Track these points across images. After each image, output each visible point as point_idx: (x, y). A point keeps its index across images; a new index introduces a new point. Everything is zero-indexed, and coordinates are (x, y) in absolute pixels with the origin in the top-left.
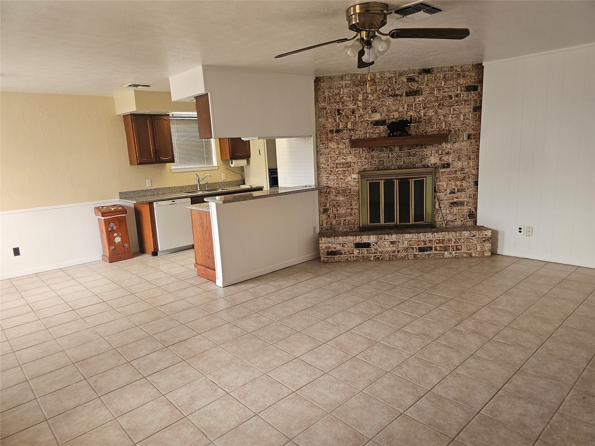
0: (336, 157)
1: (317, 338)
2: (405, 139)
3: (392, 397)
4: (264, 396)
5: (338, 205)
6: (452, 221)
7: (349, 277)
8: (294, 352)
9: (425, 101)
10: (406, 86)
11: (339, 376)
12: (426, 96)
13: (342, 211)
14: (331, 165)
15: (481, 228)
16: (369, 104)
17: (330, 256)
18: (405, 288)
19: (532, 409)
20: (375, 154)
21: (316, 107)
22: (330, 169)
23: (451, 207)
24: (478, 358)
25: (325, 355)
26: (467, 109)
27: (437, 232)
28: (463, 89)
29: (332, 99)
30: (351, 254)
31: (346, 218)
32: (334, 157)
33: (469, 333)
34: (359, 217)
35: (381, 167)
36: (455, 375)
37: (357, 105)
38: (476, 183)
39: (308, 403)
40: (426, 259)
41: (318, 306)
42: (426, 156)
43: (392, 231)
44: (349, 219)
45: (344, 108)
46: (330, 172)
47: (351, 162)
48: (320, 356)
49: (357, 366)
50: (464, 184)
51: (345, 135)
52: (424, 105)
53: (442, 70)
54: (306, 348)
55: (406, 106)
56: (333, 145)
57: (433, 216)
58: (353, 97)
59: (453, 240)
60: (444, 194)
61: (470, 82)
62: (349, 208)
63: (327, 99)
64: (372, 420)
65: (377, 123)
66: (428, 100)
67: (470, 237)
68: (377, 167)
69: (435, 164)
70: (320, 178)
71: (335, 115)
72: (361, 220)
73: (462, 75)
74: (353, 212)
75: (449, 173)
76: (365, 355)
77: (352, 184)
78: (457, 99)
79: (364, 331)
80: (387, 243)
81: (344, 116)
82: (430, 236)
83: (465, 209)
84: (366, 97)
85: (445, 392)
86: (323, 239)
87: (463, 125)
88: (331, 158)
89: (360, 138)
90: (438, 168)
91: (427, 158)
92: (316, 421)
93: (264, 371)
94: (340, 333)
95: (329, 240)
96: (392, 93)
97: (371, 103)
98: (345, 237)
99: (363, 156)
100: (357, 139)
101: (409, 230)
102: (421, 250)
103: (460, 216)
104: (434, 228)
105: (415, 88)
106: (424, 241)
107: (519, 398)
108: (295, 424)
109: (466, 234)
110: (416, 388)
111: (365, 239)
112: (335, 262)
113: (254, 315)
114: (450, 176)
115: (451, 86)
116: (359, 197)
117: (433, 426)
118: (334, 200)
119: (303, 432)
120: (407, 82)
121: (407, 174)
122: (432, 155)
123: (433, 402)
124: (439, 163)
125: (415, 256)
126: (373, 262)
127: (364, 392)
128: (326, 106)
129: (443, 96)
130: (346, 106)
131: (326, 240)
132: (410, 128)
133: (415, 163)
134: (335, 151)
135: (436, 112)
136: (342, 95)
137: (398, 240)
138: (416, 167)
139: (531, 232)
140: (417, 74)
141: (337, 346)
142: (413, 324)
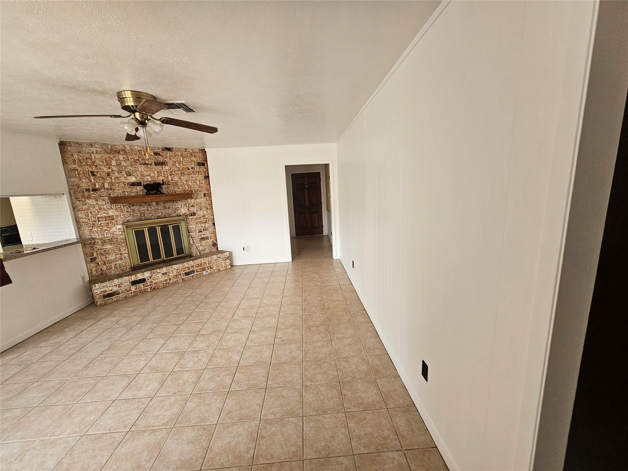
0: (97, 212)
1: (128, 373)
2: (160, 196)
3: (216, 384)
4: (94, 457)
5: (106, 253)
6: (203, 251)
7: (134, 311)
8: (109, 397)
9: (170, 170)
10: (154, 159)
11: (167, 393)
12: (171, 166)
13: (111, 257)
14: (92, 219)
15: (222, 252)
16: (123, 169)
17: (107, 299)
18: (186, 304)
19: (293, 347)
20: (136, 208)
21: (65, 168)
22: (91, 223)
23: (201, 241)
24: (254, 331)
25: (143, 383)
26: (201, 177)
27: (196, 260)
28: (195, 164)
29: (83, 162)
30: (128, 291)
31: (117, 263)
32: (95, 212)
33: (242, 319)
34: (130, 260)
35: (143, 218)
36: (248, 348)
37: (111, 169)
38: (214, 224)
39: (149, 432)
40: (191, 279)
41: (114, 345)
43: (161, 265)
44: (120, 263)
45: (98, 171)
46: (92, 225)
47: (113, 216)
48: (139, 386)
49: (178, 377)
50: (207, 225)
51: (103, 193)
52: (170, 173)
53: (179, 150)
54: (120, 387)
55: (156, 172)
56: (89, 201)
57: (190, 249)
58: (106, 162)
59: (207, 263)
60: (195, 233)
61: (200, 160)
62: (118, 254)
63: (78, 162)
64: (211, 409)
65: (133, 184)
66: (173, 169)
67: (217, 259)
68: (140, 218)
69: (185, 213)
70: (81, 232)
71: (89, 176)
72: (132, 262)
73: (193, 155)
74: (123, 256)
75: (196, 219)
76: (181, 366)
77: (118, 234)
78: (192, 170)
79: (170, 348)
80: (160, 275)
81: (99, 177)
82: (191, 263)
83: (210, 241)
84: (119, 164)
85: (247, 362)
86: (97, 285)
87: (200, 187)
88: (91, 213)
89: (119, 196)
90: (188, 216)
91: (178, 209)
92: (164, 442)
93: (80, 433)
94: (149, 359)
95: (104, 284)
96: (143, 162)
97: (125, 168)
98: (120, 279)
99: (125, 210)
100: (116, 197)
101: (174, 262)
102: (187, 274)
103: (207, 246)
104: (192, 257)
105: (161, 160)
106: (188, 268)
107: (285, 344)
108: (145, 458)
109: (214, 257)
110: (229, 370)
111: (140, 276)
112: (114, 302)
113: (35, 385)
114: (197, 221)
115: (187, 161)
116: (127, 243)
117: (251, 388)
118: (101, 249)
119: (156, 459)
120: (154, 155)
121: (165, 222)
122: (182, 207)
123: (243, 372)
124: (188, 213)
125: (183, 279)
126: (150, 293)
127: (194, 393)
128: (77, 168)
129: (183, 168)
130: (100, 169)
131: (100, 285)
132: (162, 189)
133: (170, 213)
134: (94, 207)
135: (180, 178)
136: (93, 159)
137: (168, 271)
138: (172, 216)
139: (250, 249)
140: (161, 150)
141: (152, 370)
142: (205, 327)
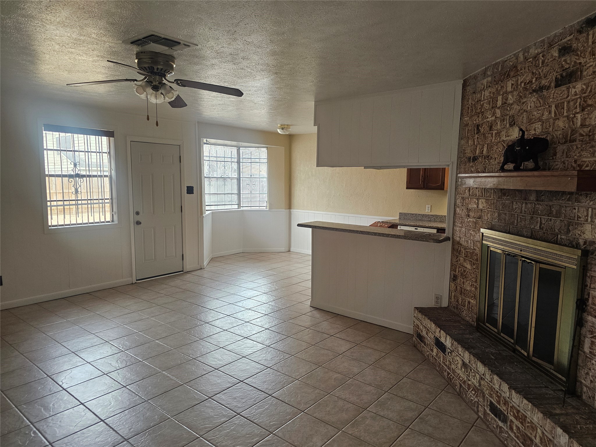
5: (465, 276)
9: (585, 93)
10: (557, 67)
12: (588, 79)
13: (468, 286)
14: (465, 210)
16: (507, 112)
17: (418, 340)
22: (463, 217)
29: (474, 109)
30: (431, 350)
31: (470, 300)
35: (511, 227)
37: (495, 115)
42: (578, 220)
45: (483, 122)
46: (463, 221)
47: (482, 210)
51: (480, 165)
58: (492, 103)
62: (474, 285)
63: (470, 111)
66: (591, 88)
68: (507, 227)
71: (475, 134)
72: (478, 310)
80: (460, 361)
81: (482, 134)
82: (505, 389)
84: (505, 101)
86: (416, 311)
88: (465, 199)
95: (419, 316)
96: (537, 85)
97: (510, 110)
102: (494, 409)
105: (571, 67)
106: (497, 394)
111: (443, 337)
112: (420, 352)
118: (462, 266)
120: (560, 57)
122: (587, 220)
125: (485, 414)
128: (468, 122)
130: (485, 118)
131: (417, 314)
134: (469, 190)
136: (482, 101)
137: (470, 365)
140: (576, 35)
